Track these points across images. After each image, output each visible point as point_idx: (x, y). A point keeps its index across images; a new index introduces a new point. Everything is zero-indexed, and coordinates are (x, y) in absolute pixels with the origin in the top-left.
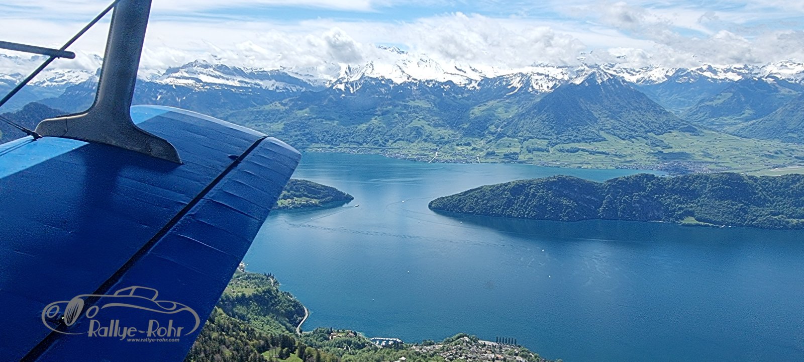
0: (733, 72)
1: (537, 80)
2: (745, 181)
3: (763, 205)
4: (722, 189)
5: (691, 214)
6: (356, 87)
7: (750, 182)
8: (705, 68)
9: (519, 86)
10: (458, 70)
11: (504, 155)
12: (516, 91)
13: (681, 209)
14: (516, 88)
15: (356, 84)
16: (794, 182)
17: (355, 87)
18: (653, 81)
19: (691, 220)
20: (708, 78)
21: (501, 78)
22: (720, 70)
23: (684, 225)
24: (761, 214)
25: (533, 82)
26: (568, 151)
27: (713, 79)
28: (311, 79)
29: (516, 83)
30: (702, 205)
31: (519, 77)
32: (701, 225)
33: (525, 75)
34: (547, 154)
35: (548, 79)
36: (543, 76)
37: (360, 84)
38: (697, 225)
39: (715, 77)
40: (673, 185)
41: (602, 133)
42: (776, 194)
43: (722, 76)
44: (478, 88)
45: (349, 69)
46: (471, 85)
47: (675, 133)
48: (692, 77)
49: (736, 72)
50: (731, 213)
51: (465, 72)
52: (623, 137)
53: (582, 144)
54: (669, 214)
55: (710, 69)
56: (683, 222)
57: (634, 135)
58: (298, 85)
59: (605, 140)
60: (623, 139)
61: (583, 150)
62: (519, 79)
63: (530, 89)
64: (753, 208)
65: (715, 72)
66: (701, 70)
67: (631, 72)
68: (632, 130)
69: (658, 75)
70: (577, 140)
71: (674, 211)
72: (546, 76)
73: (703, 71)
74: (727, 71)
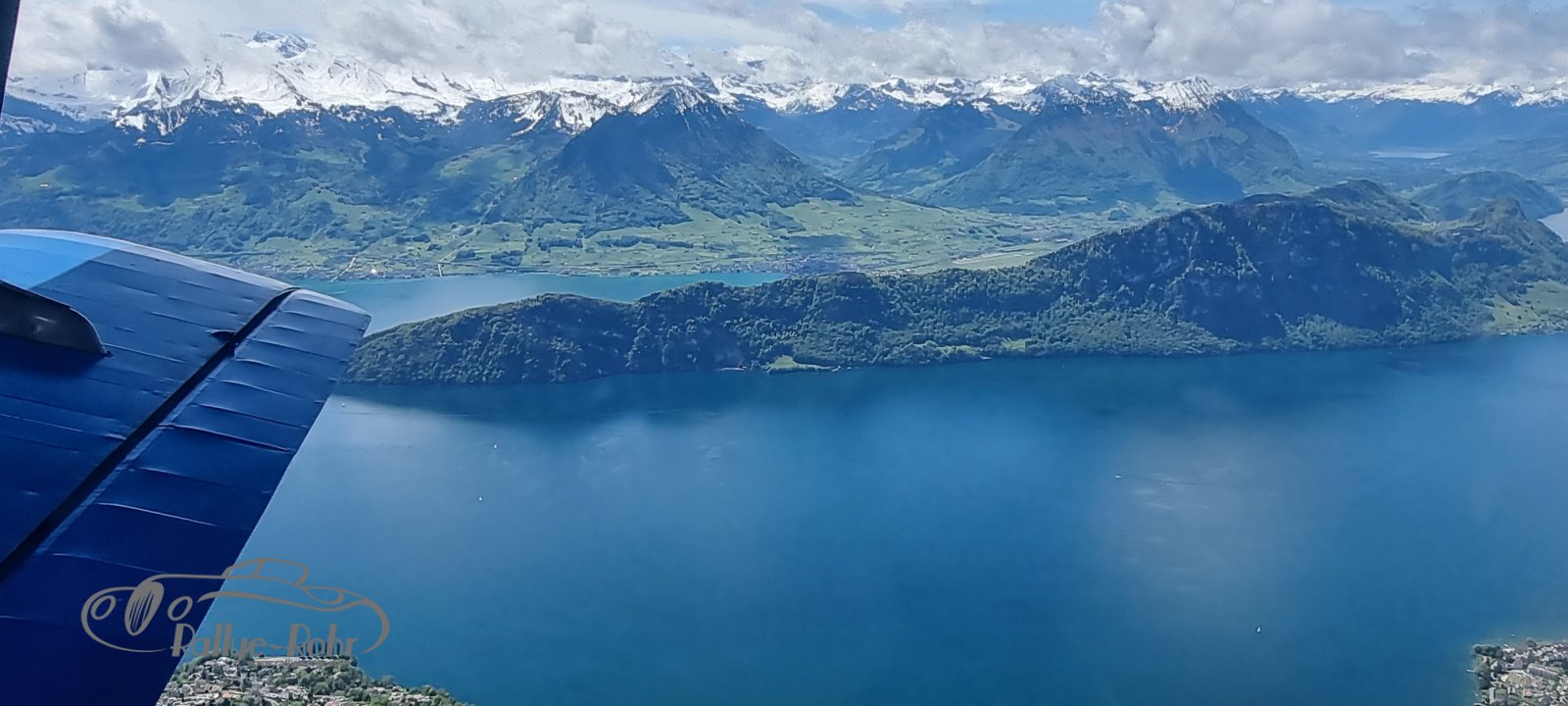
0: (938, 90)
1: (570, 105)
2: (873, 286)
3: (903, 326)
4: (836, 302)
5: (786, 350)
6: (174, 123)
7: (882, 286)
8: (894, 83)
9: (537, 117)
10: (421, 84)
11: (492, 257)
12: (531, 128)
13: (770, 342)
14: (530, 122)
15: (174, 114)
17: (170, 122)
18: (814, 108)
19: (786, 363)
20: (899, 102)
21: (502, 102)
22: (918, 88)
23: (773, 372)
24: (897, 342)
25: (564, 110)
26: (617, 244)
27: (905, 103)
28: (69, 103)
29: (531, 113)
30: (804, 335)
31: (537, 99)
32: (802, 370)
33: (548, 97)
34: (578, 250)
35: (592, 104)
36: (583, 99)
37: (182, 116)
38: (795, 370)
39: (910, 100)
40: (757, 301)
41: (684, 207)
42: (923, 304)
43: (920, 98)
44: (457, 121)
45: (165, 81)
46: (445, 118)
47: (814, 202)
48: (873, 100)
49: (943, 91)
50: (851, 344)
51: (435, 90)
52: (720, 211)
53: (644, 228)
54: (749, 353)
55: (901, 85)
56: (773, 366)
57: (743, 208)
58: (36, 118)
59: (688, 219)
60: (723, 217)
61: (646, 241)
62: (536, 104)
63: (558, 124)
64: (887, 334)
65: (910, 91)
66: (888, 87)
67: (776, 89)
68: (739, 200)
69: (821, 96)
70: (636, 222)
71: (759, 346)
72: (588, 97)
73: (891, 90)
74: (928, 89)
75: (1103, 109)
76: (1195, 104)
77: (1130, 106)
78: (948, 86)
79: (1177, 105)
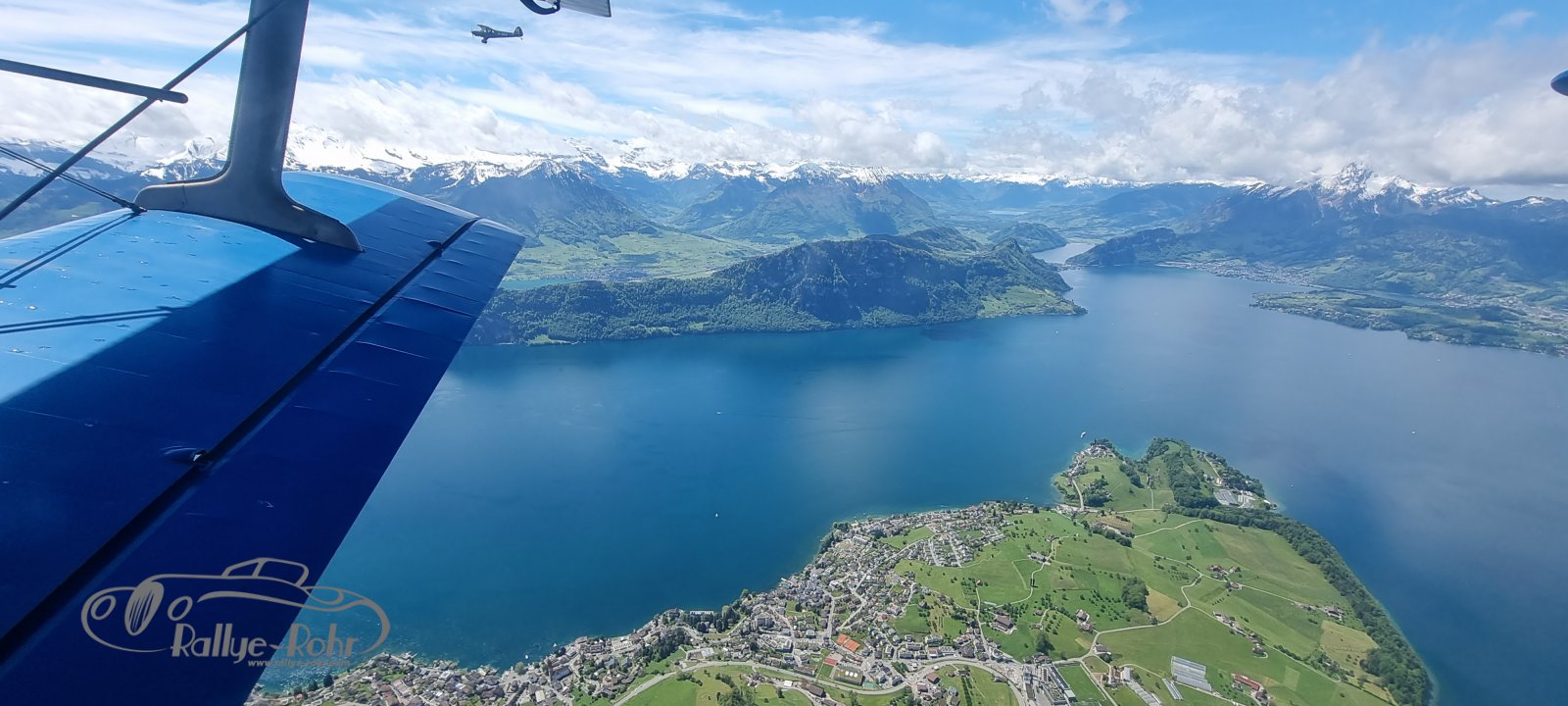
0: (745, 169)
1: (483, 171)
2: (606, 290)
3: (626, 315)
4: (579, 300)
5: (544, 331)
7: (612, 290)
8: (721, 164)
9: (460, 178)
10: (390, 154)
12: (455, 184)
13: (532, 326)
14: (455, 180)
16: (660, 287)
18: (675, 177)
19: (543, 339)
20: (723, 175)
21: (440, 167)
22: (735, 166)
23: (532, 345)
24: (620, 325)
25: (478, 173)
27: (728, 176)
28: (121, 159)
29: (457, 175)
30: (557, 321)
31: (462, 166)
32: (551, 344)
33: (469, 164)
35: (497, 169)
36: (492, 166)
38: (548, 344)
39: (730, 174)
42: (641, 301)
43: (736, 173)
44: (409, 179)
46: (402, 176)
47: (632, 235)
48: (708, 173)
49: (750, 169)
50: (588, 326)
51: (401, 158)
52: (566, 240)
54: (518, 333)
55: (725, 165)
56: (533, 342)
57: (583, 238)
58: (93, 168)
59: (542, 245)
60: (567, 244)
62: (461, 169)
63: (473, 182)
64: (613, 320)
65: (731, 169)
66: (717, 166)
67: (654, 166)
68: (581, 233)
69: (681, 170)
71: (525, 328)
72: (495, 166)
73: (720, 168)
74: (741, 168)
75: (821, 182)
76: (875, 181)
77: (837, 180)
78: (753, 166)
79: (864, 181)
